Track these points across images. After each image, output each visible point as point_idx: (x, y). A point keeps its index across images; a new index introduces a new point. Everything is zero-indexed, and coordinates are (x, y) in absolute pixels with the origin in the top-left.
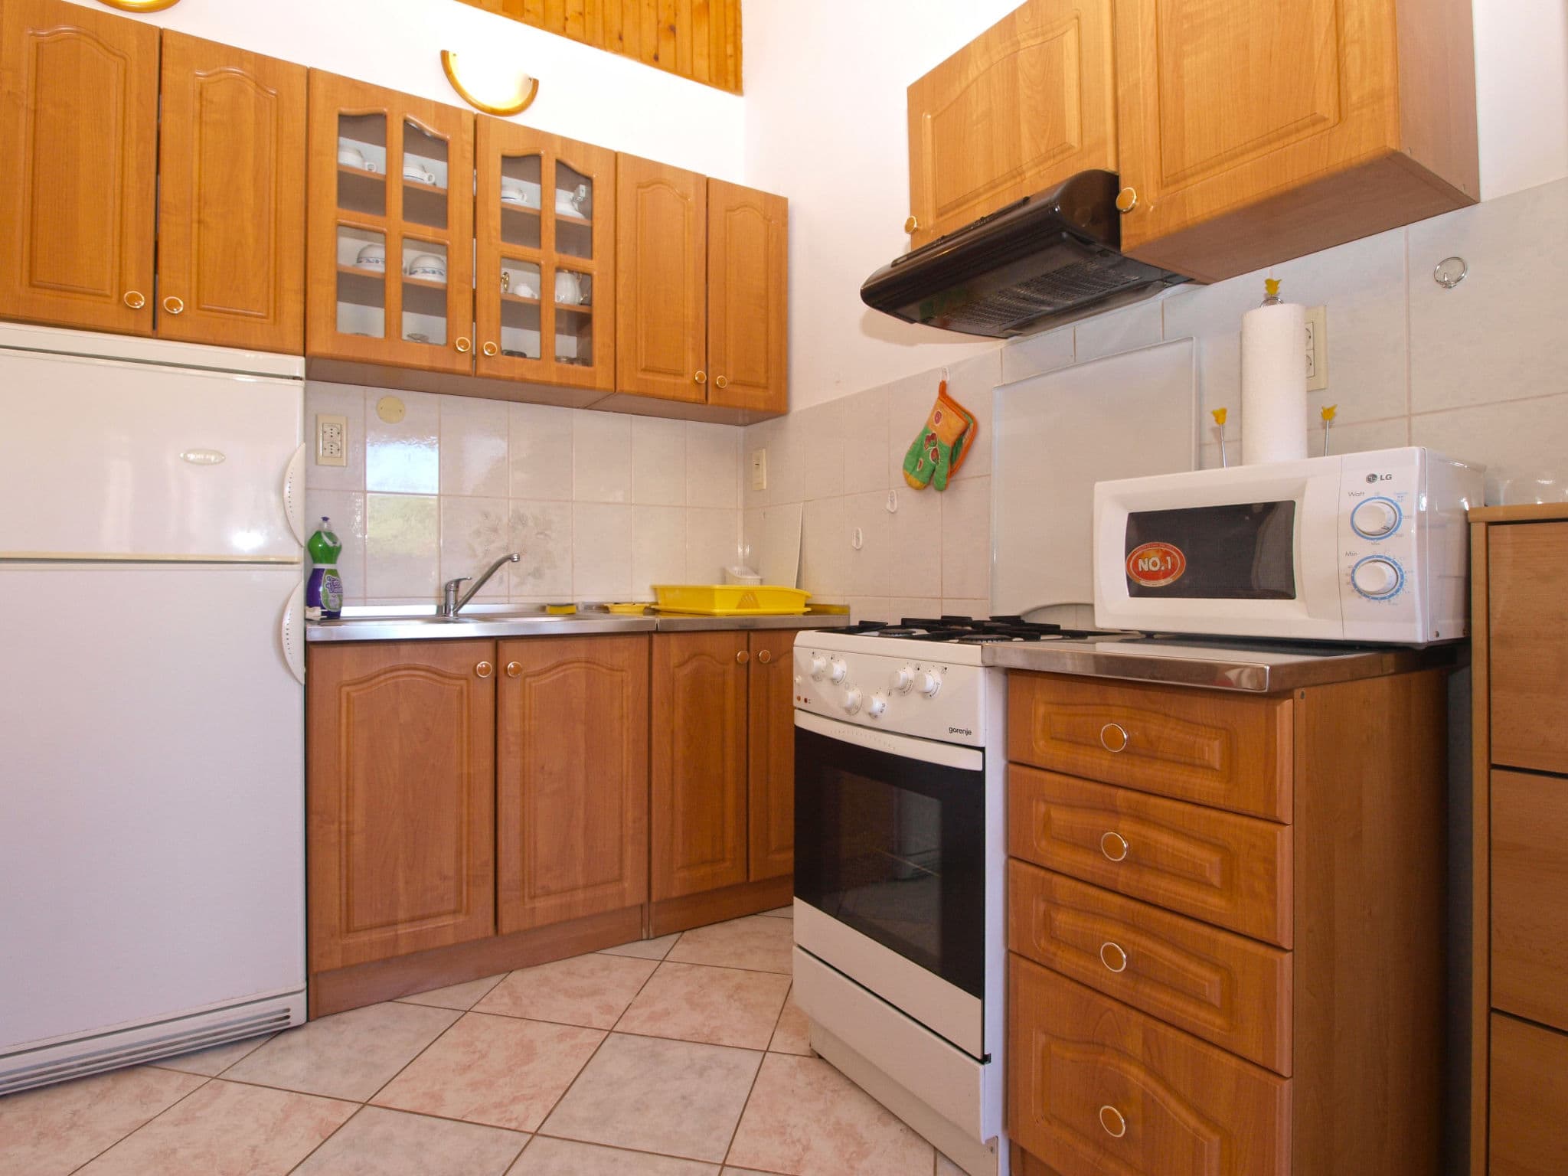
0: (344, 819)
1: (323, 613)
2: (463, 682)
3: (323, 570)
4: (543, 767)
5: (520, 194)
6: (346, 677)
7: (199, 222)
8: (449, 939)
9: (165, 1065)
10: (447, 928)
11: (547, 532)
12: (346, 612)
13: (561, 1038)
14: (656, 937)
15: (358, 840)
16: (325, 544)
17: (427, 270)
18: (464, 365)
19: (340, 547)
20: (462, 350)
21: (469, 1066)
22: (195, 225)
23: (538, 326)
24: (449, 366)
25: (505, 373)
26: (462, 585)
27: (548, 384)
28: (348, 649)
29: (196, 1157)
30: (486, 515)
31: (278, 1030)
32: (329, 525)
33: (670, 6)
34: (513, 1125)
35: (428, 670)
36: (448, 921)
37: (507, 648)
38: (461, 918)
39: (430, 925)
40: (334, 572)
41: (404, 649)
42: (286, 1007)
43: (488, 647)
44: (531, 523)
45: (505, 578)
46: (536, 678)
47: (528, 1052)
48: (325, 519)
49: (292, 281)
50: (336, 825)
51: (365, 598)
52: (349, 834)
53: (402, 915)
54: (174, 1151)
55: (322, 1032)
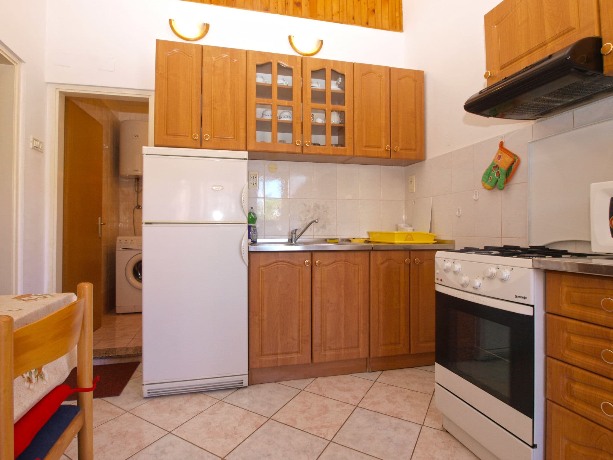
0: (260, 314)
1: (252, 241)
2: (300, 267)
3: (251, 226)
4: (329, 301)
5: (318, 84)
6: (261, 264)
7: (214, 108)
8: (295, 362)
9: (205, 393)
10: (295, 359)
11: (328, 211)
12: (258, 241)
13: (338, 406)
14: (372, 372)
15: (265, 323)
16: (252, 217)
17: (285, 116)
18: (299, 150)
19: (257, 218)
20: (298, 145)
21: (305, 411)
22: (213, 110)
23: (324, 133)
24: (293, 151)
25: (313, 152)
26: (297, 231)
27: (329, 155)
28: (262, 254)
29: (217, 427)
30: (305, 205)
31: (239, 387)
32: (253, 210)
33: (373, 2)
34: (322, 436)
35: (288, 263)
36: (294, 355)
37: (316, 255)
38: (299, 355)
39: (288, 356)
40: (255, 227)
41: (280, 254)
42: (242, 379)
43: (309, 254)
44: (321, 208)
45: (312, 229)
46: (326, 267)
47: (326, 409)
48: (252, 208)
49: (242, 125)
50: (258, 316)
51: (264, 236)
52: (262, 320)
53: (279, 351)
54: (210, 423)
55: (253, 390)
